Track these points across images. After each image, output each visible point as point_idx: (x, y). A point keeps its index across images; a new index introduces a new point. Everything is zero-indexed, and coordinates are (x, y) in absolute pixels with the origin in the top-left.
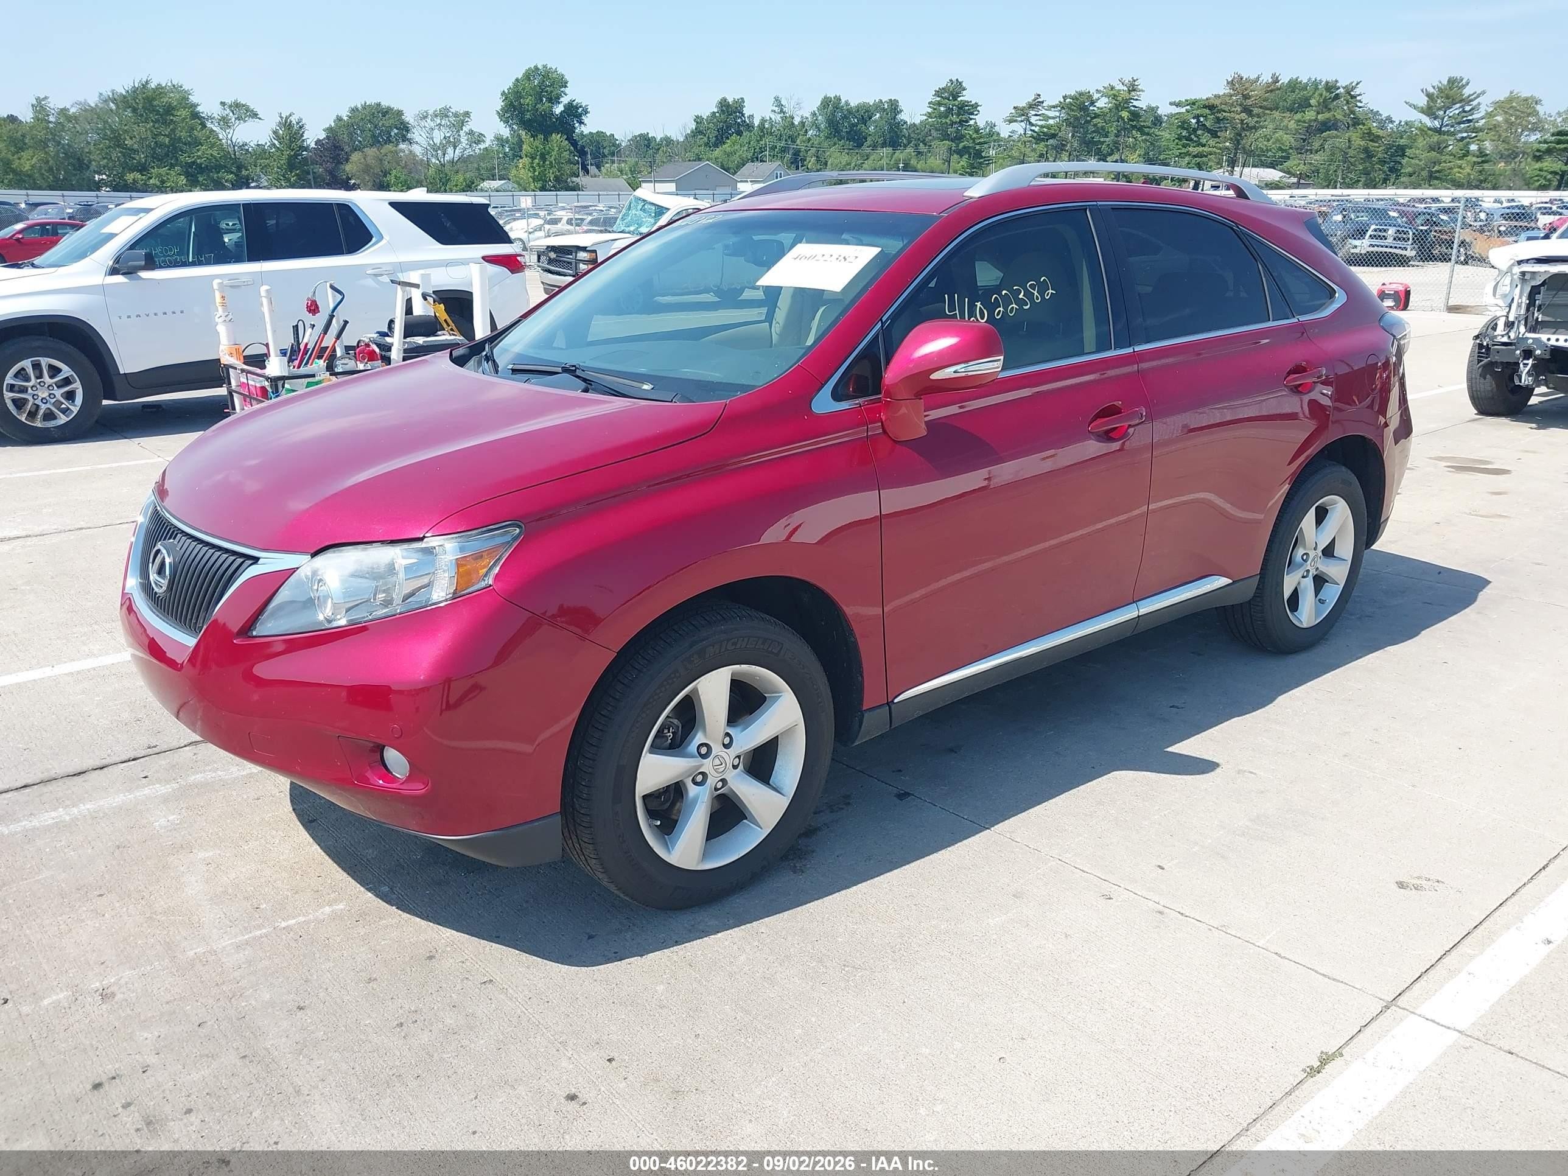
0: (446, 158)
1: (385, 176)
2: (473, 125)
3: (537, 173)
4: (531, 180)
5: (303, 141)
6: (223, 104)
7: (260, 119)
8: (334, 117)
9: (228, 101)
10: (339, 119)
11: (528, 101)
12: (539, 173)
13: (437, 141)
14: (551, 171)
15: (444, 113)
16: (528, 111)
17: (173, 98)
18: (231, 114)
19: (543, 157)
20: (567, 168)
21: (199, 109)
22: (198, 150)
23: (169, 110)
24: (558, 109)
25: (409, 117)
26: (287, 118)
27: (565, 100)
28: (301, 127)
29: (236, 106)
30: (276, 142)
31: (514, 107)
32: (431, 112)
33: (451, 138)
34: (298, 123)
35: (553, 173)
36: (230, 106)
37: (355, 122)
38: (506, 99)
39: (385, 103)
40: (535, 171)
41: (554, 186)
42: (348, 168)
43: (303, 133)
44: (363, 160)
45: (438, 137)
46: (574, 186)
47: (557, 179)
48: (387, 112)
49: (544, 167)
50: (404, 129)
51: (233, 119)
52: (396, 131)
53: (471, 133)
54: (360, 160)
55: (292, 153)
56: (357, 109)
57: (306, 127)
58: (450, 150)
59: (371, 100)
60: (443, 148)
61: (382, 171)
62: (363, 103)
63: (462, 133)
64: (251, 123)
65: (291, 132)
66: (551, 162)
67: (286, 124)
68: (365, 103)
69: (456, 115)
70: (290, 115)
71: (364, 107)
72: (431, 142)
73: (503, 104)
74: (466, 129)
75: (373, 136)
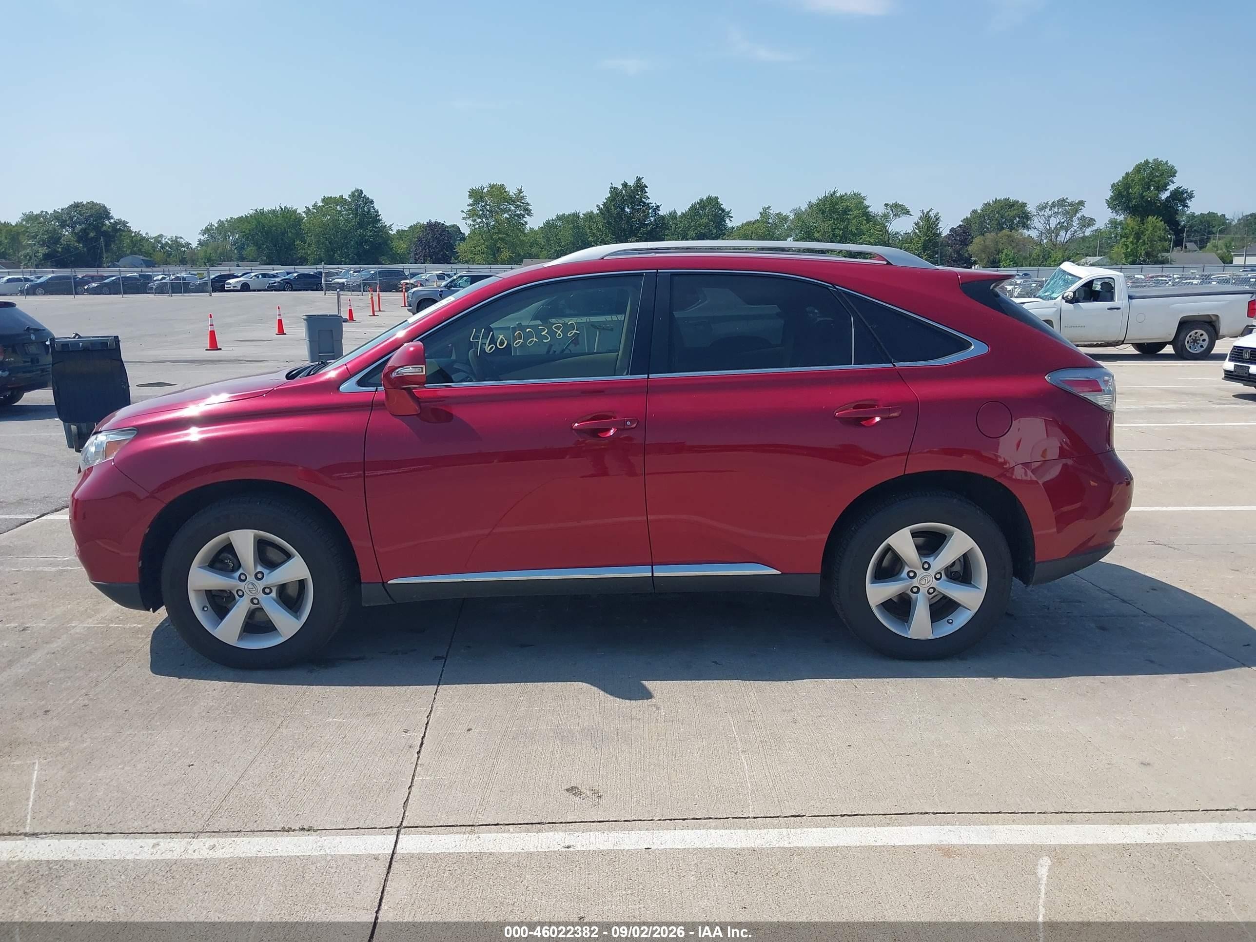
0: (1058, 239)
1: (998, 254)
2: (1085, 212)
3: (1129, 250)
4: (1123, 255)
5: (937, 229)
6: (886, 205)
7: (911, 215)
8: (971, 211)
9: (890, 203)
10: (974, 212)
11: (1136, 190)
12: (1131, 250)
13: (1053, 226)
14: (1143, 248)
15: (1062, 202)
16: (1134, 199)
17: (851, 204)
18: (891, 212)
19: (1138, 236)
20: (1159, 245)
21: (870, 209)
22: (860, 239)
23: (846, 211)
24: (1164, 195)
25: (1031, 208)
26: (928, 212)
27: (1172, 187)
28: (937, 219)
29: (896, 205)
30: (917, 231)
31: (1123, 197)
32: (1050, 203)
33: (1065, 223)
34: (935, 217)
35: (1144, 250)
36: (891, 207)
37: (986, 214)
38: (1115, 190)
39: (1013, 198)
40: (1127, 247)
41: (1144, 261)
42: (970, 248)
43: (938, 223)
44: (983, 242)
45: (1054, 222)
46: (1164, 260)
47: (1148, 254)
48: (1013, 205)
49: (1136, 244)
50: (1024, 218)
51: (892, 216)
52: (1018, 219)
53: (1083, 218)
54: (981, 242)
55: (927, 238)
56: (989, 204)
57: (941, 219)
58: (1062, 233)
59: (1001, 197)
60: (1056, 232)
61: (996, 250)
62: (994, 199)
63: (1075, 219)
64: (904, 218)
65: (929, 223)
66: (1144, 241)
67: (926, 217)
68: (996, 199)
69: (1071, 204)
70: (930, 211)
71: (996, 201)
72: (1048, 227)
73: (1112, 194)
74: (1079, 215)
75: (999, 224)
